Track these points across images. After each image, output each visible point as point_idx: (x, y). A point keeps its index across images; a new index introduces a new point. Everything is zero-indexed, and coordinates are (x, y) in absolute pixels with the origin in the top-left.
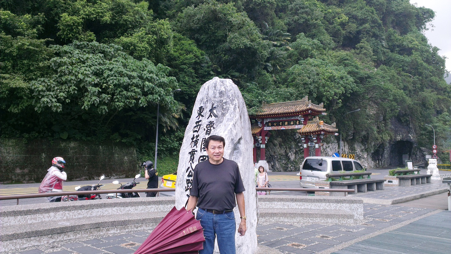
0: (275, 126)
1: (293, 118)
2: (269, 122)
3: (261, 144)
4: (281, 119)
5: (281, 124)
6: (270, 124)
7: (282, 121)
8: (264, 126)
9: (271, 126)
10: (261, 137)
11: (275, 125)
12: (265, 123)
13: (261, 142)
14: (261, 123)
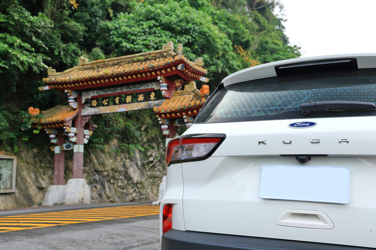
0: (106, 105)
1: (142, 88)
2: (93, 99)
3: (75, 143)
4: (119, 91)
6: (94, 103)
7: (119, 95)
8: (82, 106)
9: (98, 106)
10: (74, 130)
11: (106, 103)
12: (83, 101)
13: (74, 140)
14: (76, 100)
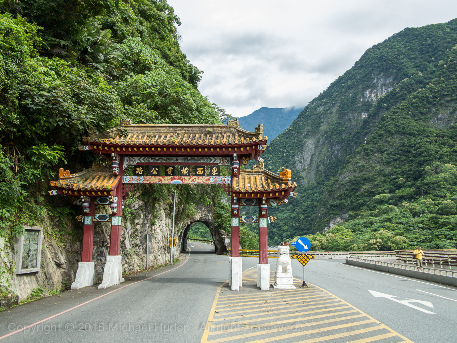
0: (155, 175)
1: (203, 161)
3: (114, 215)
5: (170, 173)
6: (140, 170)
7: (173, 166)
8: (123, 172)
10: (116, 200)
12: (125, 167)
13: (115, 211)
14: (119, 165)
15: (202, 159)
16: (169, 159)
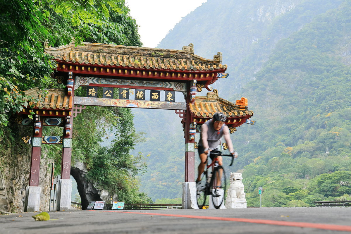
0: (108, 97)
1: (158, 86)
2: (90, 87)
4: (128, 84)
9: (97, 96)
11: (109, 95)
12: (76, 87)
15: (158, 83)
16: (124, 82)
